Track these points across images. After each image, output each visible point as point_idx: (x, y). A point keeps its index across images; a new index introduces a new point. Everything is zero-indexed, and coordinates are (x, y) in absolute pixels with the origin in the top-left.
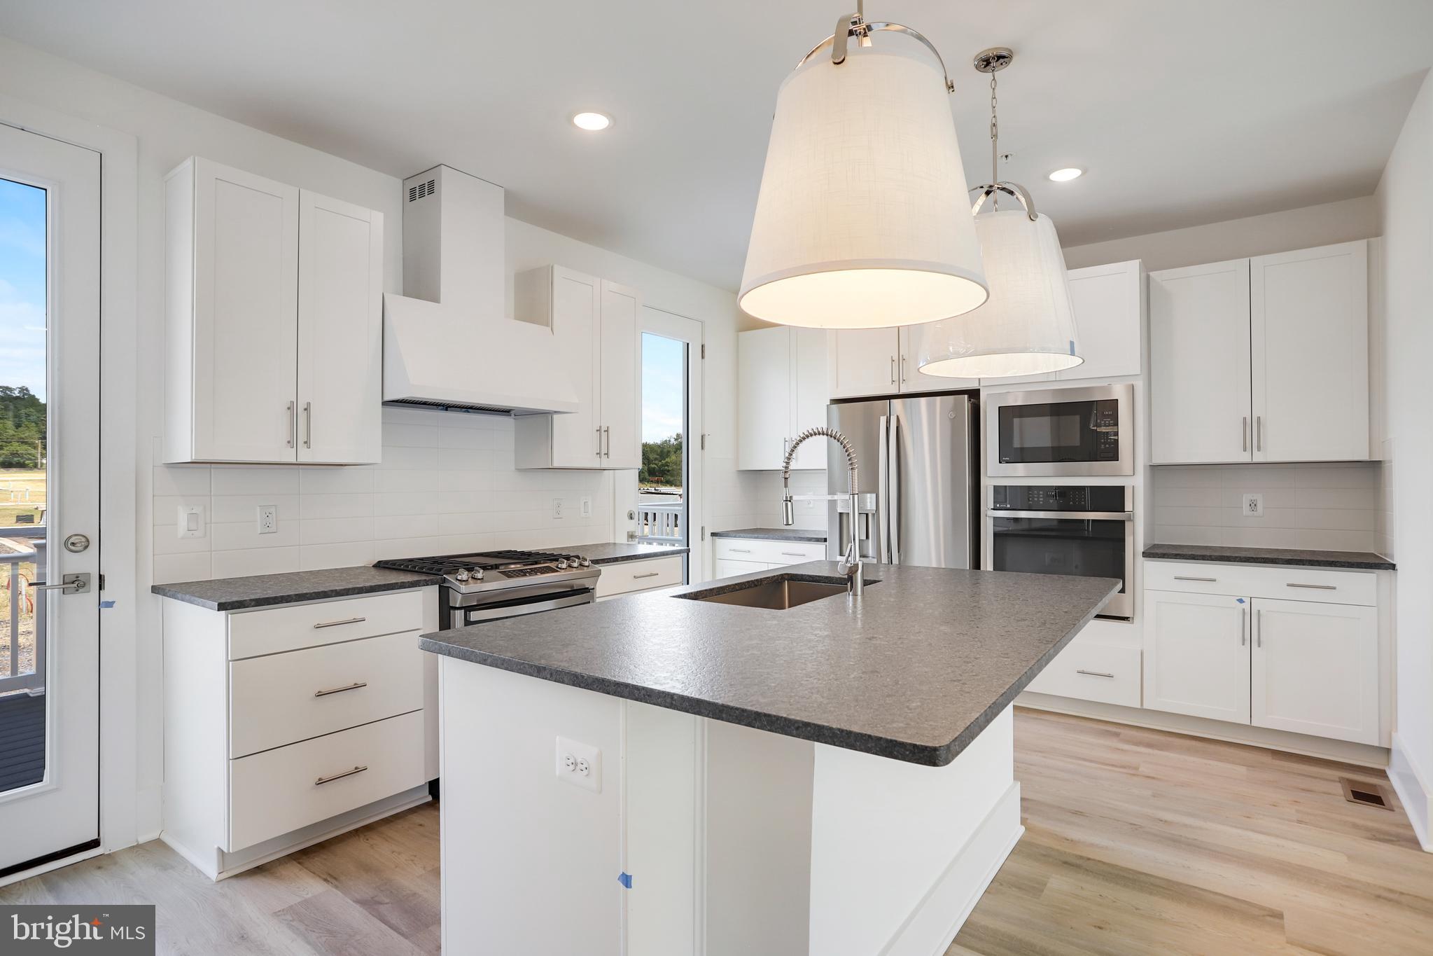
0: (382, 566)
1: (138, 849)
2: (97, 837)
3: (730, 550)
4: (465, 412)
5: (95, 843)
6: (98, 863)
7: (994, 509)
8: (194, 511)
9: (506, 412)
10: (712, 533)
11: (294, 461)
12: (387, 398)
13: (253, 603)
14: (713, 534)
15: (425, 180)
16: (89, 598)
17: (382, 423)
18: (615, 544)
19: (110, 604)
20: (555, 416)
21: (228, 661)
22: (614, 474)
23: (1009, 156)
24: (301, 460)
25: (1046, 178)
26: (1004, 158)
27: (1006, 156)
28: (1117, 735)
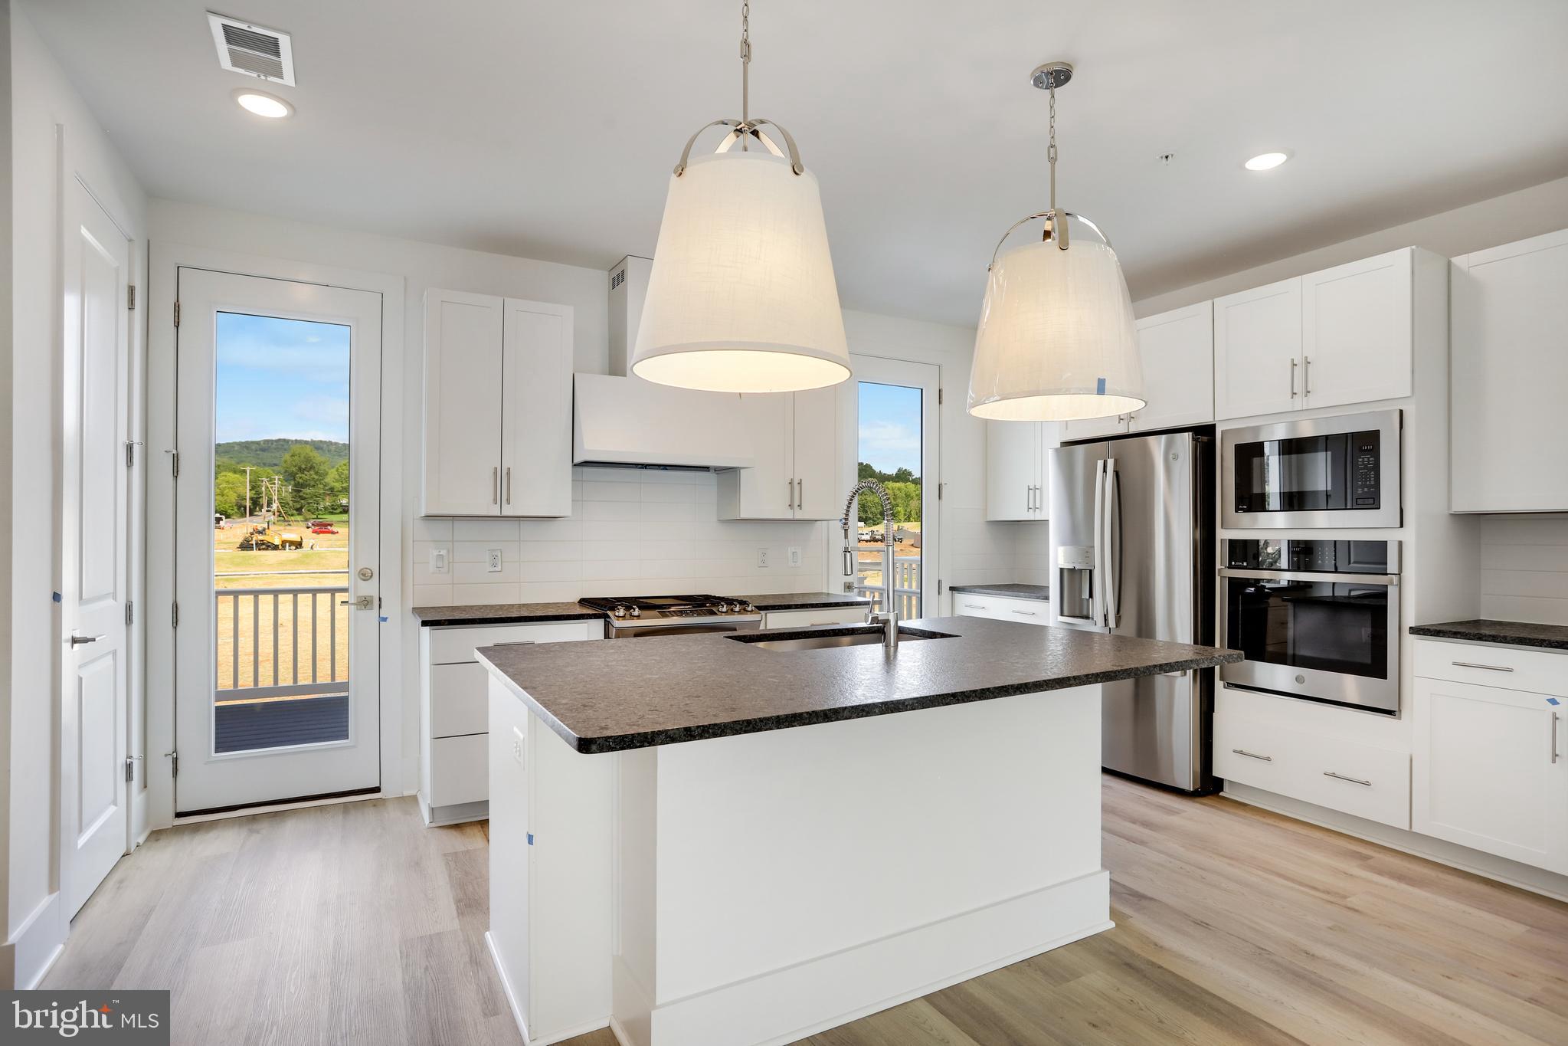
0: (584, 602)
1: (402, 799)
2: (378, 785)
3: (966, 606)
4: (663, 469)
5: (377, 790)
6: (376, 803)
7: (1229, 568)
8: (441, 553)
9: (706, 469)
10: (950, 587)
11: (499, 515)
12: (577, 460)
13: (447, 623)
14: (952, 589)
15: (618, 271)
16: (374, 613)
17: (573, 480)
18: (828, 594)
19: (385, 619)
20: (742, 471)
21: (431, 665)
22: (828, 524)
23: (1170, 156)
24: (504, 513)
25: (1242, 167)
26: (1164, 158)
27: (1167, 157)
28: (1365, 858)
